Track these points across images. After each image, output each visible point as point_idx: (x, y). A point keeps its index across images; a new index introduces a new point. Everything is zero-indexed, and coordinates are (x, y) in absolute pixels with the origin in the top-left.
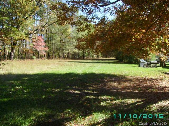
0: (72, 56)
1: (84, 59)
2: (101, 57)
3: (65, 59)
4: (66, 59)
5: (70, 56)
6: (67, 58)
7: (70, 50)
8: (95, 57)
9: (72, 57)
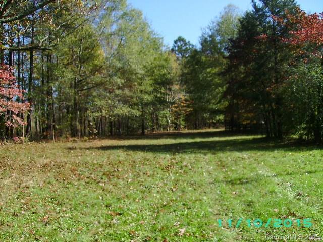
0: (111, 129)
1: (143, 136)
2: (185, 127)
3: (90, 139)
4: (94, 139)
5: (106, 128)
6: (96, 134)
7: (103, 112)
8: (172, 129)
9: (111, 131)
